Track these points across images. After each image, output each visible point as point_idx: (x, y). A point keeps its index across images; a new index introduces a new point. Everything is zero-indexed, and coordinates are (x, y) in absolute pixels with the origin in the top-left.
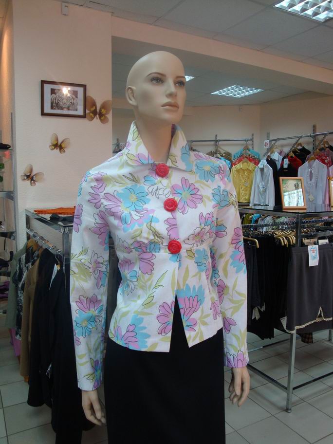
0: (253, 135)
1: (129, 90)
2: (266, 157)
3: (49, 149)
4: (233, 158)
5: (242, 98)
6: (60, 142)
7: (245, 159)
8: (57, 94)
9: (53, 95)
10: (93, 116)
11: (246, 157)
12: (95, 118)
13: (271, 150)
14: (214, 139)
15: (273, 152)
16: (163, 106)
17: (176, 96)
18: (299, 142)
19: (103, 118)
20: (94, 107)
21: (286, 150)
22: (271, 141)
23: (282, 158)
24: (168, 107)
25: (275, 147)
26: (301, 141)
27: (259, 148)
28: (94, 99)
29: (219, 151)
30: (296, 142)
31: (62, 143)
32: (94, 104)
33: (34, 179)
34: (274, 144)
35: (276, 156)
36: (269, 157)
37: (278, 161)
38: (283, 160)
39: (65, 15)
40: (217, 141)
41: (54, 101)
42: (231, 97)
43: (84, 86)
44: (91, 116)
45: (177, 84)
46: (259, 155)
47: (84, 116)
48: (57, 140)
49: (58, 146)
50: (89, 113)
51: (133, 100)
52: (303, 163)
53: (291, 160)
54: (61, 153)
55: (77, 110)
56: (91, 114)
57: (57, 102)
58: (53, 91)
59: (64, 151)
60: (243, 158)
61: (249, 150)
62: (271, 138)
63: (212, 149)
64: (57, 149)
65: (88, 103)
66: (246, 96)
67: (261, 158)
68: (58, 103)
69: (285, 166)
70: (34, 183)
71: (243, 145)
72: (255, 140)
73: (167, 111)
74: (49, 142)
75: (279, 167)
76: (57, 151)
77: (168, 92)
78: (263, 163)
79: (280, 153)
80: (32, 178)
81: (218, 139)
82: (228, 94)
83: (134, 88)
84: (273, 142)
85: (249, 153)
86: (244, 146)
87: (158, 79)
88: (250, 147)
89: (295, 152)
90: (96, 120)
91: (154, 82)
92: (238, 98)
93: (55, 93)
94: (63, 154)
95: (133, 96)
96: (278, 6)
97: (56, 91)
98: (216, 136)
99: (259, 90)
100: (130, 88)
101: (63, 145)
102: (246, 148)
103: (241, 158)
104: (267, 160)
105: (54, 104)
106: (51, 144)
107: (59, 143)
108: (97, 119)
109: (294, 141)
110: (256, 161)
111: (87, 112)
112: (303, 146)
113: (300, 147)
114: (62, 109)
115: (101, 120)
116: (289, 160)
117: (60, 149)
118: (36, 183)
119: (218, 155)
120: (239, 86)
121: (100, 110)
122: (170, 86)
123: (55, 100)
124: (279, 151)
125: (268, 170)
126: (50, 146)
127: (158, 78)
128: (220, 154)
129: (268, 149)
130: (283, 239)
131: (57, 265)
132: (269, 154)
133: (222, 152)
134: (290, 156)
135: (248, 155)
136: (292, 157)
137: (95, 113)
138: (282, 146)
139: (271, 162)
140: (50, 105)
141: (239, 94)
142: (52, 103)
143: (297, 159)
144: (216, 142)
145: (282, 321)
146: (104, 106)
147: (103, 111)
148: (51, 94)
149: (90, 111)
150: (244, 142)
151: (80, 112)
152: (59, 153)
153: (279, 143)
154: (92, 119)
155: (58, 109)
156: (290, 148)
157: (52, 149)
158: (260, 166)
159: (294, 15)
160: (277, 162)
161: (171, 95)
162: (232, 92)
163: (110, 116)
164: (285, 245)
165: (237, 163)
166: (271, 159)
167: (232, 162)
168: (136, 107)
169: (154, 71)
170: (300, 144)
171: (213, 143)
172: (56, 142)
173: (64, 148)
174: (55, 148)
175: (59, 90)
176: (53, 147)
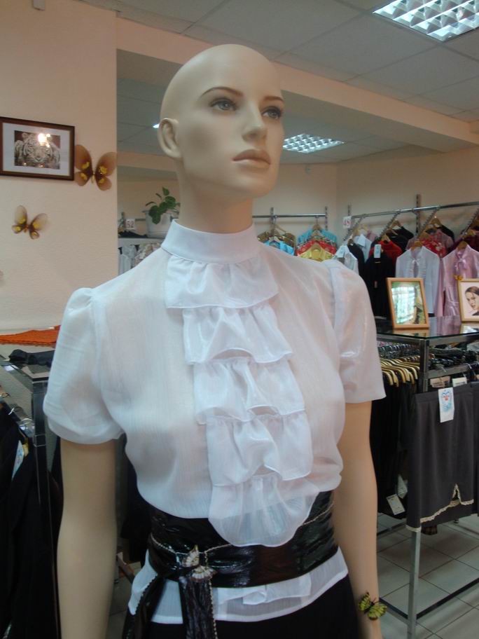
0: (326, 209)
1: (165, 126)
2: (347, 242)
4: (297, 242)
5: (311, 153)
6: (30, 219)
7: (316, 244)
8: (26, 141)
9: (18, 141)
10: (85, 178)
11: (317, 241)
12: (90, 181)
13: (353, 231)
14: (269, 214)
15: (356, 234)
16: (237, 159)
17: (265, 137)
18: (396, 220)
19: (102, 181)
20: (88, 163)
21: (378, 231)
22: (354, 217)
23: (371, 242)
24: (246, 162)
25: (360, 227)
26: (398, 218)
27: (337, 228)
28: (88, 150)
29: (277, 232)
30: (392, 221)
31: (34, 221)
32: (87, 158)
34: (359, 222)
35: (362, 241)
36: (351, 241)
37: (365, 247)
38: (373, 246)
39: (39, 9)
40: (272, 217)
41: (21, 152)
42: (295, 152)
43: (71, 129)
44: (83, 178)
45: (266, 114)
46: (336, 238)
47: (71, 178)
48: (25, 216)
49: (28, 226)
50: (80, 173)
51: (174, 147)
52: (404, 251)
53: (386, 246)
54: (32, 238)
55: (58, 168)
56: (83, 175)
57: (25, 154)
58: (18, 136)
59: (38, 236)
60: (313, 243)
61: (321, 231)
62: (354, 213)
63: (266, 229)
64: (25, 231)
65: (78, 156)
66: (317, 152)
67: (338, 242)
68: (28, 155)
69: (377, 255)
71: (311, 223)
72: (329, 216)
73: (246, 169)
74: (11, 220)
75: (366, 257)
76: (25, 235)
77: (248, 129)
78: (343, 250)
79: (368, 236)
81: (275, 214)
82: (290, 147)
83: (174, 121)
84: (357, 220)
85: (322, 235)
86: (313, 225)
87: (226, 102)
88: (323, 227)
89: (390, 234)
90: (92, 184)
91: (217, 107)
92: (305, 154)
93: (22, 139)
94: (36, 241)
95: (174, 139)
96: (378, 12)
97: (23, 136)
98: (272, 209)
99: (336, 143)
100: (166, 122)
101: (36, 226)
102: (317, 228)
103: (309, 243)
104: (349, 246)
105: (20, 158)
106: (14, 224)
107: (29, 222)
108: (92, 182)
109: (389, 218)
110: (333, 249)
111: (77, 170)
112: (402, 225)
113: (397, 228)
114: (35, 165)
115: (99, 185)
116: (382, 247)
117: (31, 232)
119: (276, 238)
120: (308, 136)
121: (98, 168)
122: (252, 117)
123: (23, 150)
124: (366, 233)
125: (351, 261)
126: (14, 226)
127: (225, 98)
128: (278, 236)
129: (349, 230)
130: (391, 375)
131: (23, 444)
132: (351, 237)
133: (281, 233)
134: (383, 240)
135: (319, 238)
136: (386, 242)
137: (89, 172)
138: (370, 225)
139: (356, 250)
140: (13, 159)
141: (307, 147)
142: (17, 156)
143: (395, 245)
144: (272, 219)
145: (389, 501)
146: (104, 162)
147: (103, 170)
148: (16, 140)
149: (81, 169)
150: (314, 219)
151: (64, 170)
152: (30, 238)
153: (366, 220)
154: (84, 182)
155: (28, 165)
156: (383, 228)
157: (17, 232)
158: (339, 254)
159: (401, 27)
160: (363, 250)
161: (253, 136)
162: (296, 145)
163: (113, 178)
164: (395, 384)
165: (304, 250)
166: (354, 244)
167: (297, 248)
168: (180, 162)
169: (218, 83)
170: (398, 223)
171: (267, 220)
172: (24, 220)
173: (38, 230)
174: (22, 230)
175: (29, 134)
176: (19, 229)
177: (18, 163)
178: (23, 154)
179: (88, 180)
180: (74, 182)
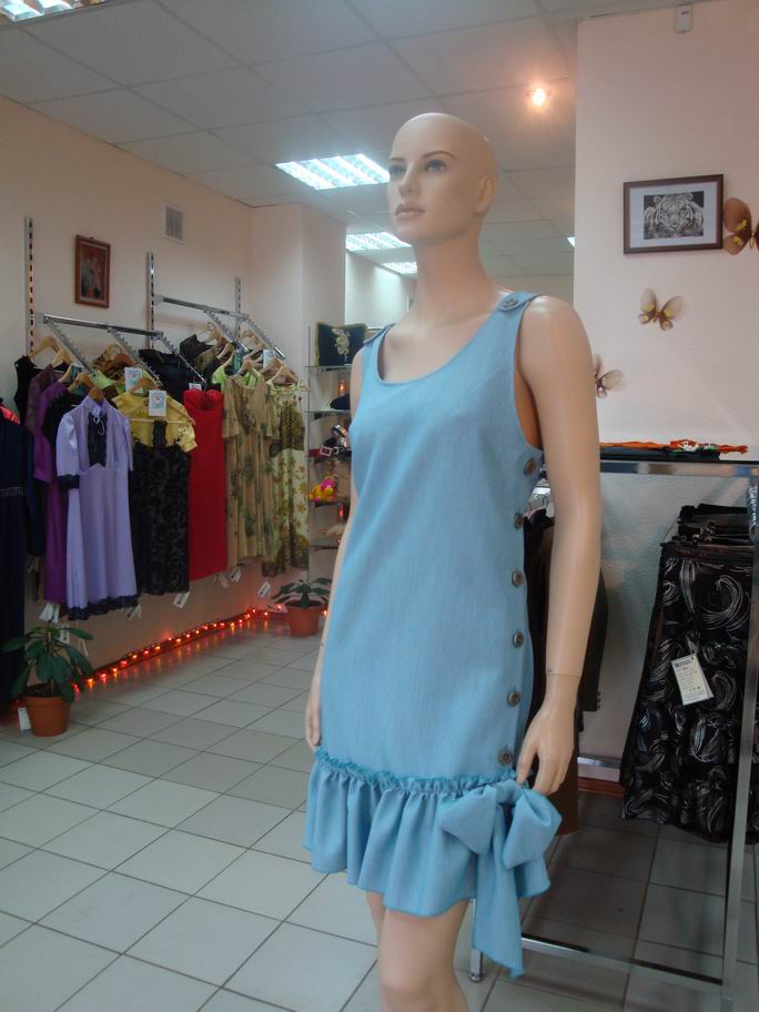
3: (638, 322)
8: (658, 207)
9: (649, 208)
10: (741, 242)
20: (745, 222)
31: (665, 307)
32: (744, 215)
33: (604, 383)
39: (683, 32)
41: (652, 221)
43: (718, 179)
44: (736, 243)
47: (718, 245)
48: (655, 302)
49: (658, 315)
50: (732, 237)
54: (664, 329)
55: (701, 234)
56: (737, 239)
57: (657, 223)
58: (649, 201)
59: (671, 326)
64: (654, 321)
65: (730, 214)
68: (660, 223)
70: (604, 391)
74: (637, 306)
76: (655, 325)
80: (600, 381)
93: (653, 205)
94: (669, 332)
97: (655, 200)
101: (668, 314)
105: (651, 228)
107: (659, 309)
108: (751, 247)
117: (661, 322)
118: (608, 392)
123: (654, 218)
126: (641, 315)
137: (745, 234)
142: (646, 228)
149: (734, 231)
151: (710, 237)
154: (739, 249)
155: (660, 237)
157: (645, 323)
172: (653, 307)
173: (672, 318)
174: (650, 320)
175: (662, 196)
176: (647, 318)
177: (648, 234)
178: (654, 224)
179: (744, 245)
180: (723, 250)
